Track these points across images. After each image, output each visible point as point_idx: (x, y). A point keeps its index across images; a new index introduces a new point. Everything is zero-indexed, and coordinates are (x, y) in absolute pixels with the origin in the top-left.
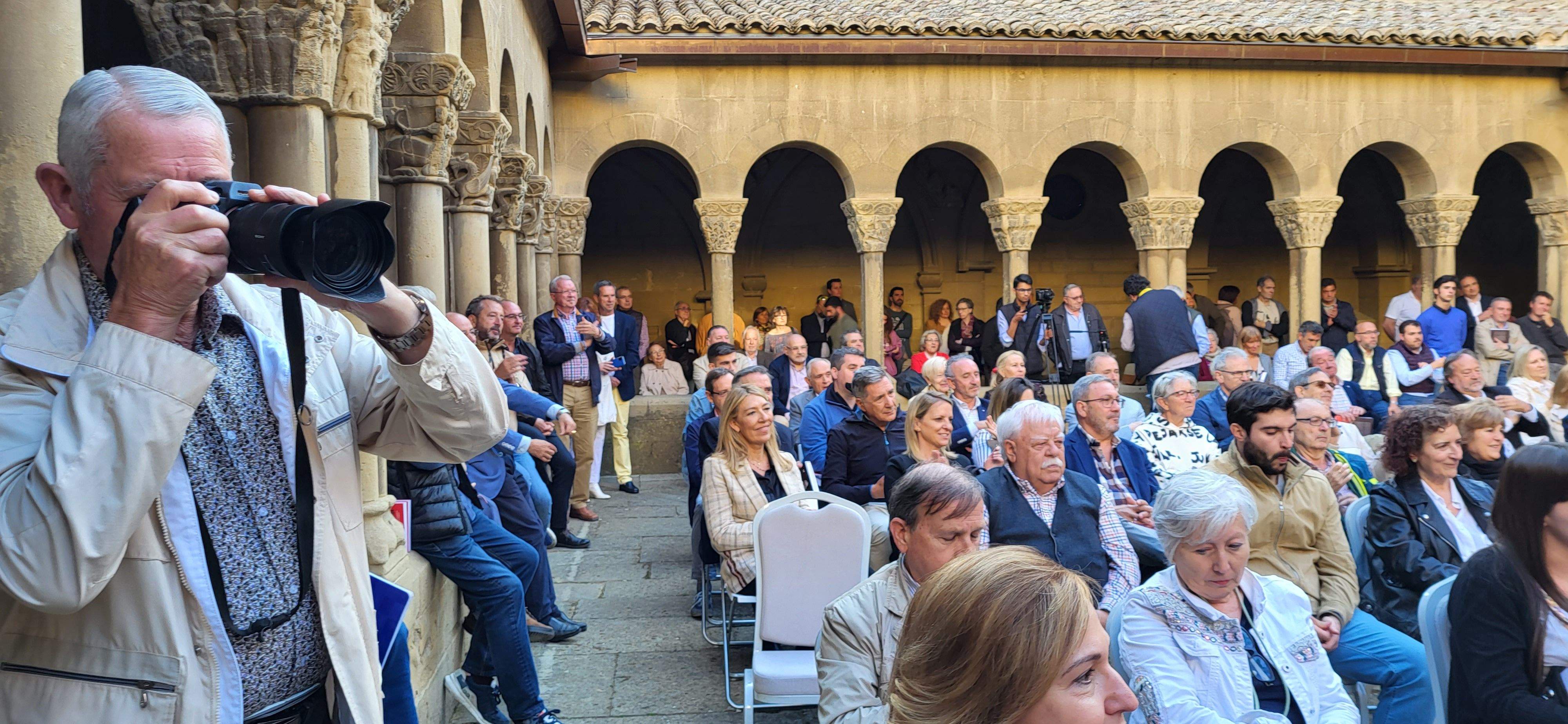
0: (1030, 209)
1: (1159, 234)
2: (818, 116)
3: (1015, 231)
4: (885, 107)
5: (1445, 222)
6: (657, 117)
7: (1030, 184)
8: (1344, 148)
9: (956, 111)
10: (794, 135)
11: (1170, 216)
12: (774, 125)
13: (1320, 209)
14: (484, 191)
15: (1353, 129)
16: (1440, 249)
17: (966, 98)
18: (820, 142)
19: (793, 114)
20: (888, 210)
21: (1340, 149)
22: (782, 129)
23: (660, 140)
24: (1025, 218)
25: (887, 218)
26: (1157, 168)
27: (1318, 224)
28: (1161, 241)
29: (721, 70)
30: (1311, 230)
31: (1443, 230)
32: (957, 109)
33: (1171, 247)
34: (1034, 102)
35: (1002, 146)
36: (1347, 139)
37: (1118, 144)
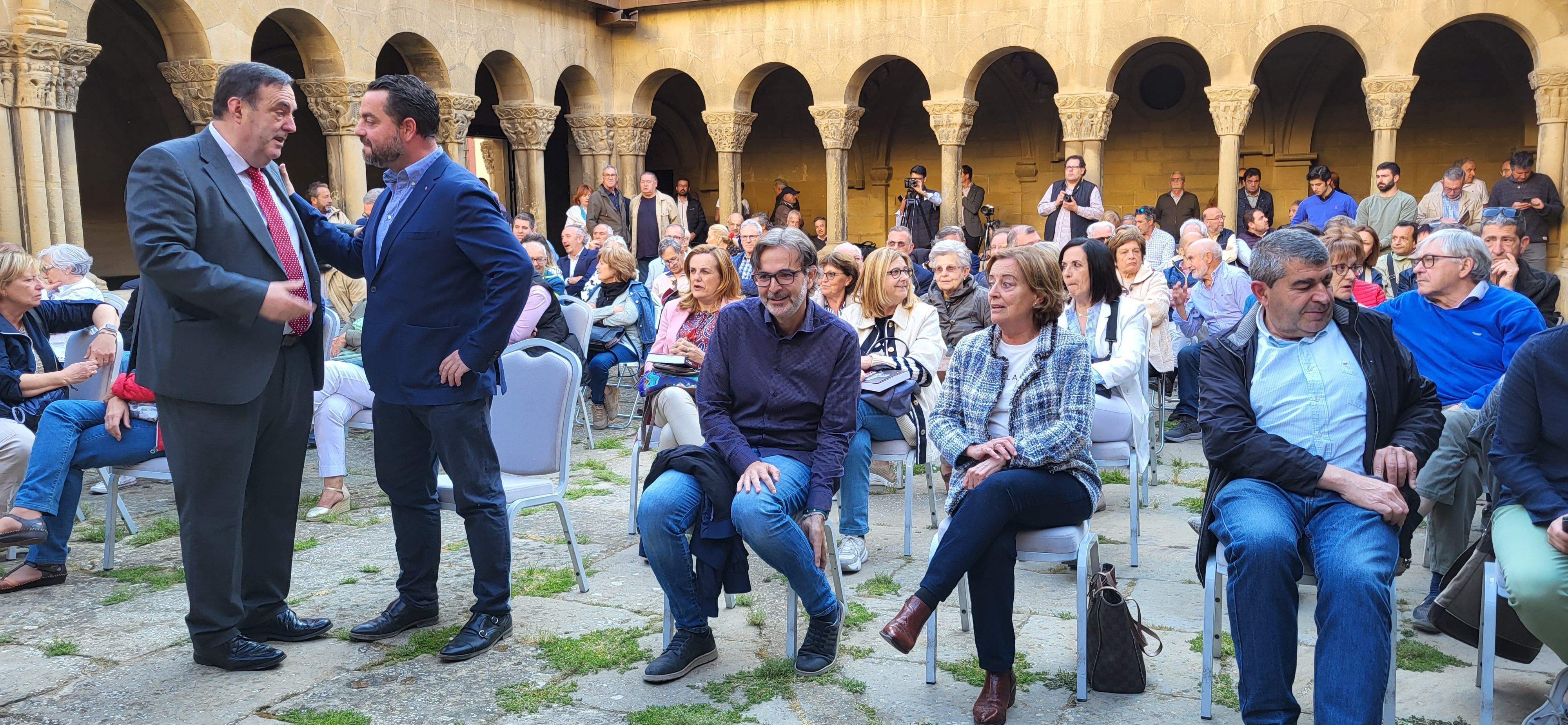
0: (951, 109)
1: (1069, 127)
2: (787, 42)
3: (941, 129)
4: (836, 30)
5: (1379, 105)
6: (677, 51)
7: (953, 87)
8: (1260, 36)
9: (892, 28)
10: (770, 58)
11: (1078, 111)
12: (755, 51)
13: (1230, 98)
14: (351, 123)
15: (1273, 15)
16: (1376, 133)
17: (901, 17)
18: (788, 62)
19: (769, 41)
20: (837, 115)
21: (1256, 38)
22: (761, 54)
23: (679, 68)
24: (948, 117)
25: (838, 121)
26: (1067, 68)
27: (1230, 112)
28: (1071, 134)
29: (718, 10)
30: (1222, 119)
31: (1377, 112)
32: (893, 27)
33: (1082, 139)
34: (957, 16)
35: (930, 56)
36: (1264, 26)
37: (1031, 47)
